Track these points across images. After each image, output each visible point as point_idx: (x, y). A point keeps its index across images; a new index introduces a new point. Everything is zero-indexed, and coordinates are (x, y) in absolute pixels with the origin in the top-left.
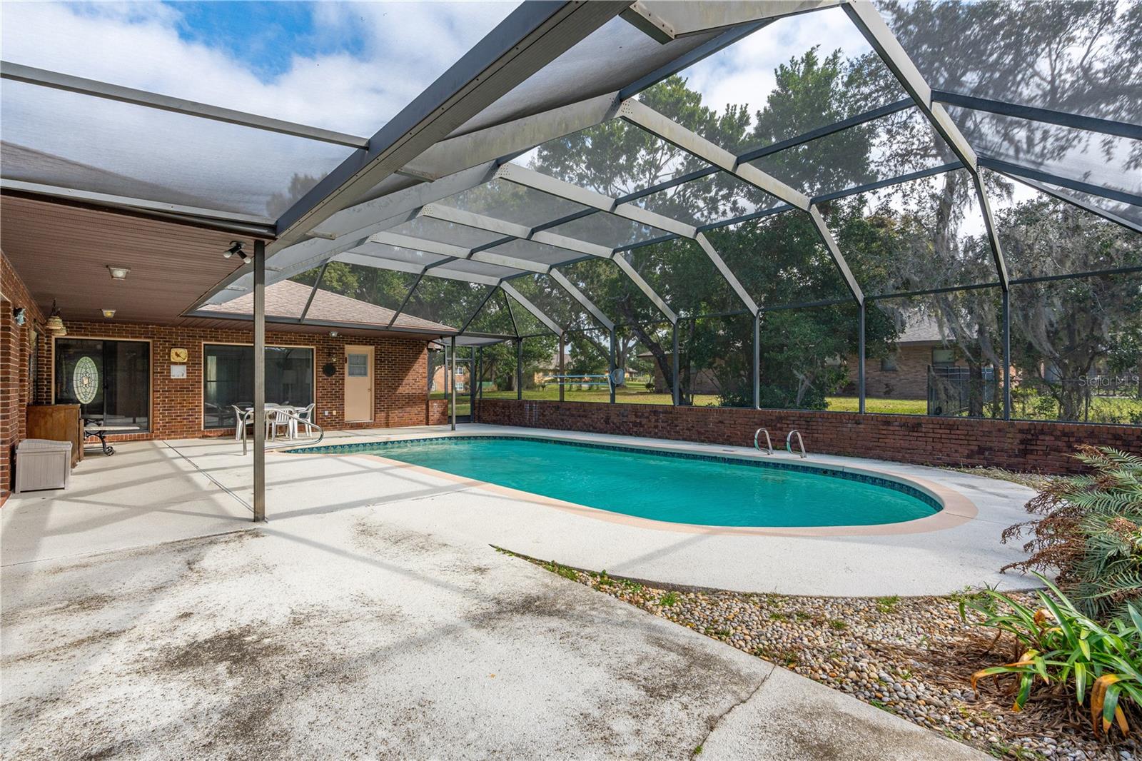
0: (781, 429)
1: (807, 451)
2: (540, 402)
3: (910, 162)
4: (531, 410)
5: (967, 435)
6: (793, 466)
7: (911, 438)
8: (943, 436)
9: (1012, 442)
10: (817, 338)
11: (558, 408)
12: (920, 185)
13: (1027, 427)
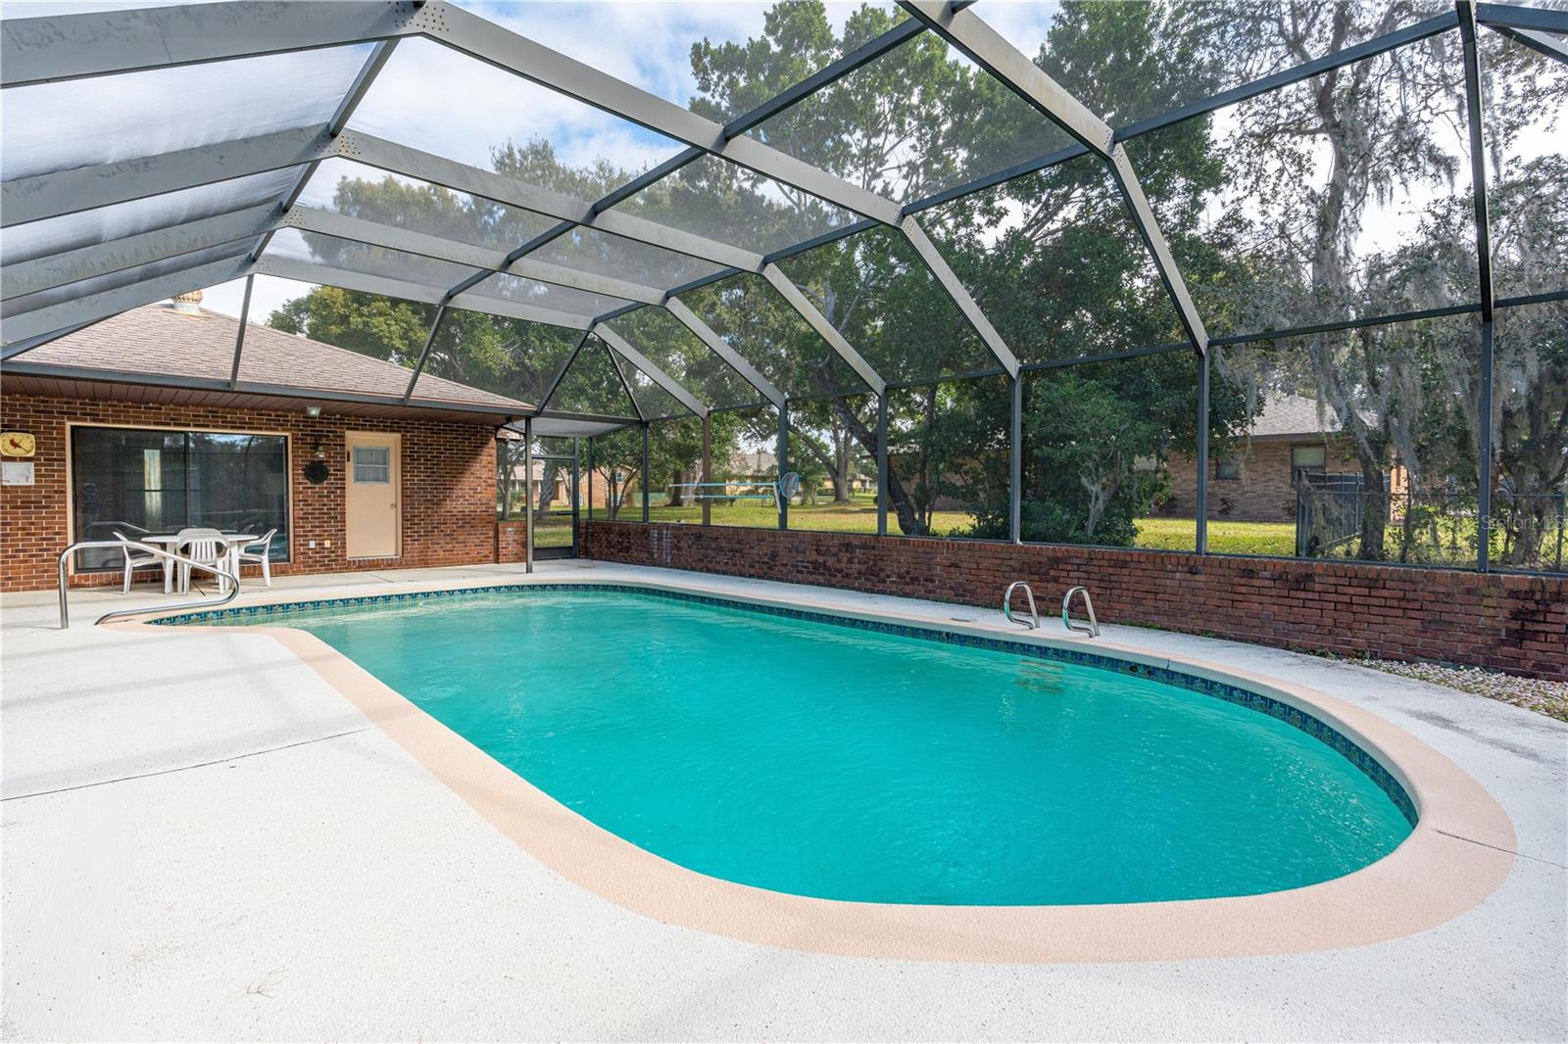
0: (1056, 580)
1: (1099, 620)
2: (674, 527)
3: (1273, 147)
4: (660, 539)
5: (1404, 599)
6: (1073, 653)
7: (1294, 602)
8: (1355, 600)
9: (1495, 614)
10: (1122, 422)
11: (699, 537)
12: (1287, 185)
13: (1525, 587)
